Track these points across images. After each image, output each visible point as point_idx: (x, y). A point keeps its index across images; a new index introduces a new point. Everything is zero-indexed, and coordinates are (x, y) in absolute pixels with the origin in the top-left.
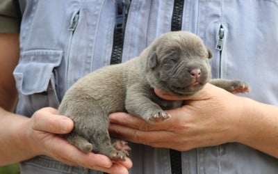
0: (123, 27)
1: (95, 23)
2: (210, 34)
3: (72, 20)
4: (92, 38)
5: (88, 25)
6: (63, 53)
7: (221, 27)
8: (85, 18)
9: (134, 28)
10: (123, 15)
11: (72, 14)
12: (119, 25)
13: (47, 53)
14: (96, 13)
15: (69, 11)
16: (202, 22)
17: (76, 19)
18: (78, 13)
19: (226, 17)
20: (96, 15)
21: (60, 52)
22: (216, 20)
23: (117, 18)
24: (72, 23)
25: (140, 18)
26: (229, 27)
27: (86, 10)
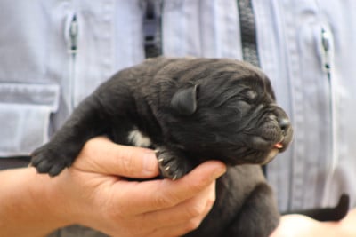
1: (107, 35)
2: (307, 43)
4: (107, 61)
6: (61, 90)
7: (323, 31)
8: (88, 27)
11: (64, 20)
12: (149, 38)
13: (25, 90)
14: (107, 17)
15: (57, 14)
16: (289, 25)
17: (74, 30)
18: (74, 19)
19: (327, 14)
21: (55, 88)
22: (311, 19)
26: (333, 30)
27: (88, 14)
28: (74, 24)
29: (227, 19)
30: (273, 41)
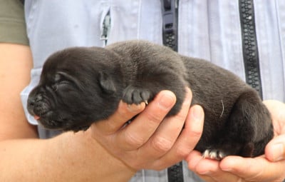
0: (174, 28)
1: (134, 25)
3: (102, 25)
5: (125, 29)
8: (120, 20)
9: (190, 26)
10: (173, 11)
11: (100, 15)
12: (168, 26)
14: (135, 11)
15: (95, 12)
17: (107, 23)
18: (108, 14)
20: (135, 15)
23: (164, 15)
24: (102, 29)
25: (196, 11)
27: (120, 9)
28: (108, 18)
29: (230, 7)
30: (267, 22)
